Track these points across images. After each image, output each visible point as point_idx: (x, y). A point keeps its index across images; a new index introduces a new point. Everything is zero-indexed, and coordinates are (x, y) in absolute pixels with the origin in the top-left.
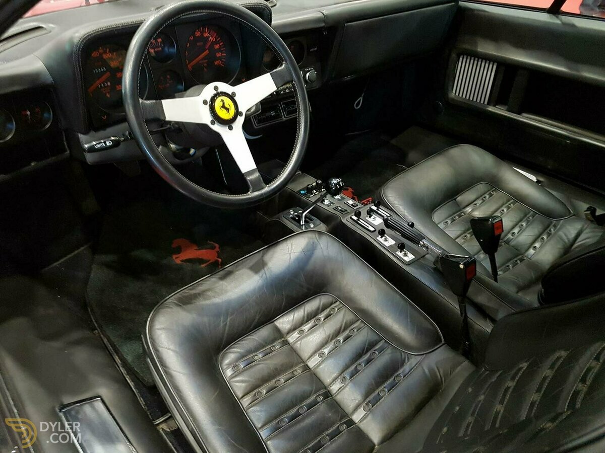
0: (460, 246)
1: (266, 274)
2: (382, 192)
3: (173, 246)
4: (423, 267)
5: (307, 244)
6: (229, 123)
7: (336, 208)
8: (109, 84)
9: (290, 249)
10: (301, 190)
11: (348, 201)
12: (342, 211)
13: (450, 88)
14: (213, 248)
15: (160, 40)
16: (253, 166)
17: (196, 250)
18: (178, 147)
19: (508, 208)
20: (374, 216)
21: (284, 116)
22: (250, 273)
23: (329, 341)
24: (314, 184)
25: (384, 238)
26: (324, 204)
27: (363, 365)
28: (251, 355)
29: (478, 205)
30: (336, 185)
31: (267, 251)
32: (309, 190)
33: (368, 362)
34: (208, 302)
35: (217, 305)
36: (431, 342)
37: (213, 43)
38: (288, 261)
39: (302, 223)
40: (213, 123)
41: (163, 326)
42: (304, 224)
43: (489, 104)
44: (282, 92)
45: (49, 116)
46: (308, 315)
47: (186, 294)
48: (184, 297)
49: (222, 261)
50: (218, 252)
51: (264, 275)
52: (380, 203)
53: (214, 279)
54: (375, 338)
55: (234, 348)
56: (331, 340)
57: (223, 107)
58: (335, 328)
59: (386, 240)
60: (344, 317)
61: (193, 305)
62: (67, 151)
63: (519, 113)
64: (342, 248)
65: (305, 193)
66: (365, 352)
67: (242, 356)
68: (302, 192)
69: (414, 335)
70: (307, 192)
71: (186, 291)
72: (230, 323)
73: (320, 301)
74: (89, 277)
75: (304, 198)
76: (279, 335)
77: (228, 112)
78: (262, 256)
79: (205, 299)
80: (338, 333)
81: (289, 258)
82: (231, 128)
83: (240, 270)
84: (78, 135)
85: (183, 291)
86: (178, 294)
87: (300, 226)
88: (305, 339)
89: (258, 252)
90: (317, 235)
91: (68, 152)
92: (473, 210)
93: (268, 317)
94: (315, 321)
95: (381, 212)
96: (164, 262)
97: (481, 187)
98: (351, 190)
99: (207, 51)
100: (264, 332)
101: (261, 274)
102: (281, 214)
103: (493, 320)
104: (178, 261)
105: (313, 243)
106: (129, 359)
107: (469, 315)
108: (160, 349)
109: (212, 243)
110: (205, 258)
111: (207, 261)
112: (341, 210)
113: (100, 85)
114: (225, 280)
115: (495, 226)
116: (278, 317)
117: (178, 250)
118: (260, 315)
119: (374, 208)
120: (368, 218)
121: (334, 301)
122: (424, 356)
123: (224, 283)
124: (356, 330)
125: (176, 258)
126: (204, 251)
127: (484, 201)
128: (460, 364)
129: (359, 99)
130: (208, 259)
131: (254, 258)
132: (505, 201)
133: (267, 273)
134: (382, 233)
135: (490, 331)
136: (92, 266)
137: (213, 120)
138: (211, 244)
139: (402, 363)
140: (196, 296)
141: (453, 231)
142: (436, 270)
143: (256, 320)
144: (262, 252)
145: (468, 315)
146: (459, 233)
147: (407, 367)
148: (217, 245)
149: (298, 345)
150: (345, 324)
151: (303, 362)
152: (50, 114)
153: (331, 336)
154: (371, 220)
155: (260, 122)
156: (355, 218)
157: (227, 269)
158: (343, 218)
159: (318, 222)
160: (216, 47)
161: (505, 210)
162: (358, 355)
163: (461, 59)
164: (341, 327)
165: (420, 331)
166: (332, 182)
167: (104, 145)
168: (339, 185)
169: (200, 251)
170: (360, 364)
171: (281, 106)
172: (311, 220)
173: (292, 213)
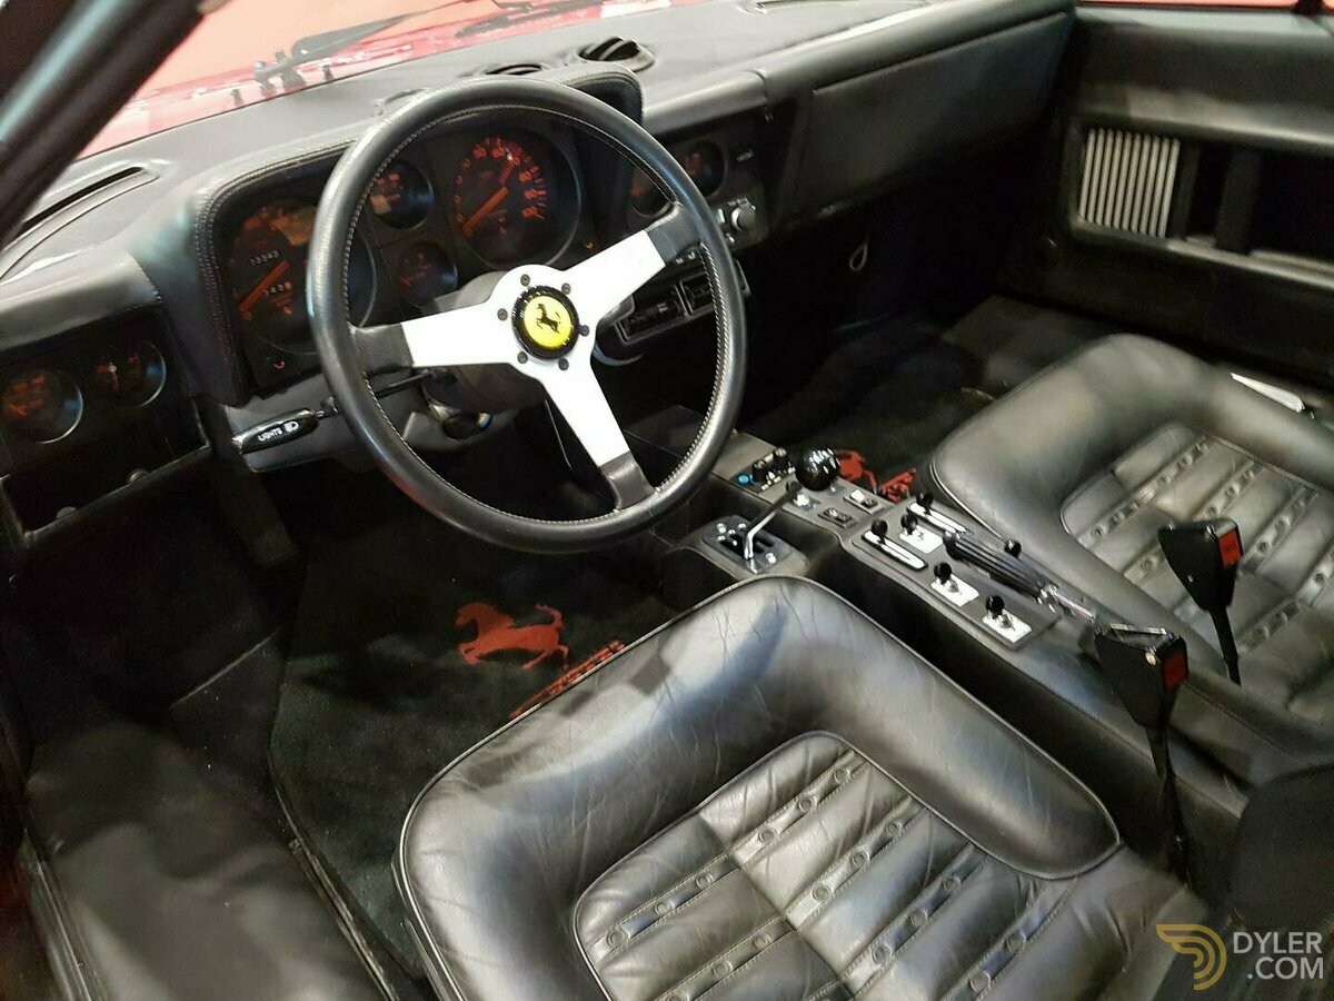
0: (1136, 590)
1: (670, 695)
2: (934, 468)
3: (461, 621)
4: (1051, 654)
5: (765, 612)
6: (558, 355)
7: (826, 513)
8: (288, 285)
9: (723, 628)
10: (740, 474)
11: (853, 495)
12: (841, 521)
13: (1072, 206)
14: (550, 621)
15: (394, 177)
16: (622, 447)
17: (510, 628)
18: (451, 411)
19: (1244, 482)
20: (919, 529)
21: (690, 313)
22: (633, 693)
23: (837, 855)
24: (769, 458)
25: (948, 583)
26: (796, 506)
27: (926, 914)
28: (649, 905)
29: (1169, 480)
30: (820, 466)
31: (669, 635)
32: (759, 475)
33: (938, 904)
34: (538, 776)
35: (558, 782)
36: (1089, 846)
37: (517, 170)
38: (722, 658)
39: (748, 552)
40: (522, 358)
41: (435, 845)
42: (751, 555)
43: (1169, 234)
44: (680, 261)
45: (158, 372)
46: (780, 790)
47: (487, 759)
48: (482, 766)
49: (570, 652)
50: (558, 630)
51: (667, 697)
52: (931, 495)
53: (549, 715)
54: (949, 840)
55: (607, 887)
56: (843, 852)
57: (545, 319)
58: (849, 822)
59: (954, 588)
60: (868, 792)
61: (504, 786)
62: (204, 444)
63: (1245, 250)
64: (848, 618)
65: (749, 482)
66: (926, 880)
67: (627, 910)
68: (743, 479)
69: (1047, 830)
70: (754, 479)
71: (487, 750)
72: (593, 826)
73: (807, 753)
74: (274, 714)
75: (748, 494)
76: (714, 844)
77: (556, 330)
78: (660, 650)
79: (532, 768)
80: (856, 835)
81: (722, 649)
82: (564, 365)
83: (608, 686)
84: (224, 410)
85: (480, 750)
86: (467, 760)
87: (744, 562)
88: (775, 855)
89: (650, 637)
90: (785, 589)
91: (207, 445)
92: (1158, 494)
93: (683, 802)
94: (798, 807)
95: (935, 518)
96: (441, 663)
97: (1171, 437)
98: (859, 458)
99: (504, 189)
100: (676, 842)
101: (658, 695)
102: (698, 534)
103: (1241, 783)
104: (471, 659)
105: (778, 608)
106: (371, 909)
107: (1178, 770)
108: (433, 904)
109: (546, 608)
110: (532, 646)
111: (535, 655)
112: (837, 519)
113: (269, 289)
114: (576, 716)
115: (1221, 544)
116: (706, 801)
117: (471, 632)
118: (663, 800)
119: (918, 510)
120: (904, 536)
121: (841, 750)
122: (1075, 880)
123: (574, 726)
124: (900, 824)
125: (467, 651)
126: (526, 630)
127: (1180, 468)
128: (1164, 898)
129: (858, 252)
130: (539, 649)
131: (640, 655)
132: (1234, 465)
133: (672, 691)
134: (944, 573)
135: (1238, 814)
136: (281, 689)
137: (522, 353)
138: (542, 611)
139: (1023, 901)
140: (509, 762)
141: (1115, 552)
142: (1085, 658)
143: (654, 814)
144: (657, 638)
145: (1177, 772)
146: (1131, 554)
147: (1033, 914)
148: (557, 614)
149: (762, 868)
150: (873, 812)
151: (777, 912)
152: (160, 369)
153: (840, 845)
154: (913, 540)
155: (633, 330)
156: (874, 539)
157: (577, 688)
158: (845, 538)
159: (786, 548)
160: (524, 177)
161: (1237, 488)
162: (912, 890)
163: (1092, 138)
164: (863, 820)
165: (1059, 816)
166: (811, 459)
167: (280, 432)
168: (829, 466)
169: (519, 630)
170: (917, 912)
171: (680, 290)
172: (769, 544)
173: (722, 529)
